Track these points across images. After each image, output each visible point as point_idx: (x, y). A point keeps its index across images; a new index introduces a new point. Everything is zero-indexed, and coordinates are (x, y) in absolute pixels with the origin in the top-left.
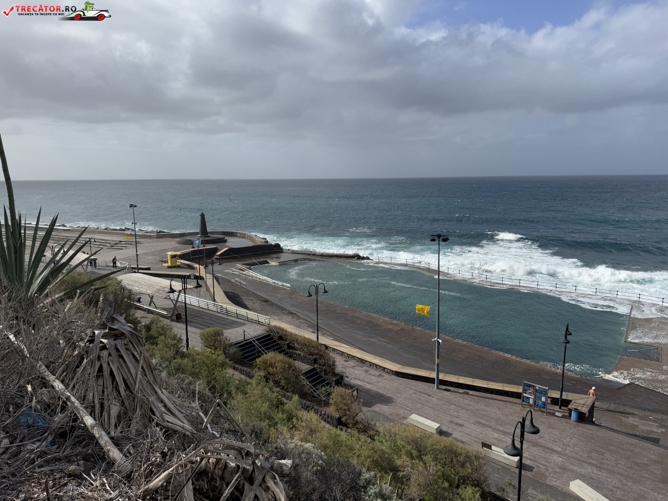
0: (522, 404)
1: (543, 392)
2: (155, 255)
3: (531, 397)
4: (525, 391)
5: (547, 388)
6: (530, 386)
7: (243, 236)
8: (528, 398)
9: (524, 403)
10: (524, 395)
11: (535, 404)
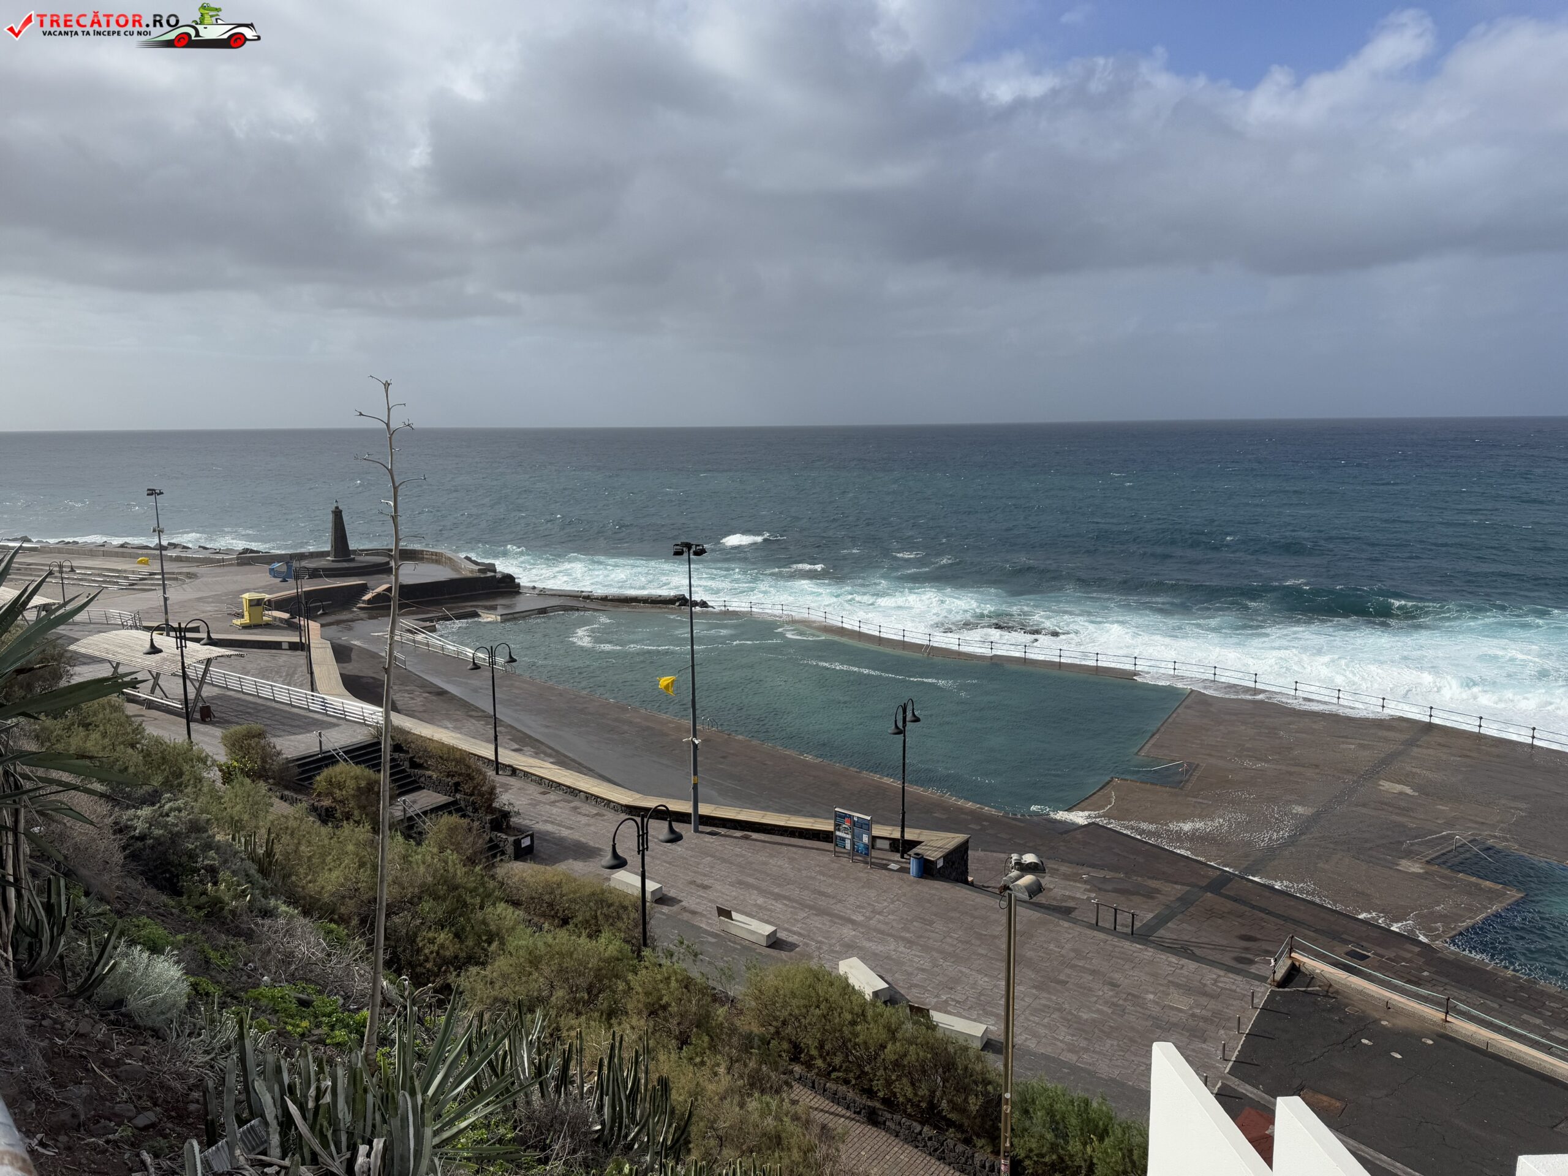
0: (835, 852)
1: (864, 826)
2: (222, 602)
3: (847, 836)
4: (837, 826)
5: (869, 818)
6: (844, 816)
7: (437, 559)
8: (843, 839)
9: (837, 849)
10: (838, 833)
11: (854, 848)
